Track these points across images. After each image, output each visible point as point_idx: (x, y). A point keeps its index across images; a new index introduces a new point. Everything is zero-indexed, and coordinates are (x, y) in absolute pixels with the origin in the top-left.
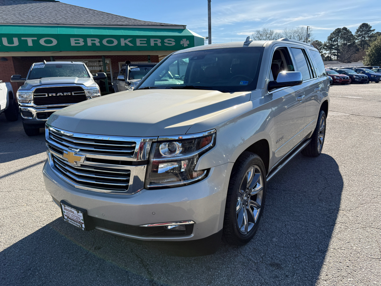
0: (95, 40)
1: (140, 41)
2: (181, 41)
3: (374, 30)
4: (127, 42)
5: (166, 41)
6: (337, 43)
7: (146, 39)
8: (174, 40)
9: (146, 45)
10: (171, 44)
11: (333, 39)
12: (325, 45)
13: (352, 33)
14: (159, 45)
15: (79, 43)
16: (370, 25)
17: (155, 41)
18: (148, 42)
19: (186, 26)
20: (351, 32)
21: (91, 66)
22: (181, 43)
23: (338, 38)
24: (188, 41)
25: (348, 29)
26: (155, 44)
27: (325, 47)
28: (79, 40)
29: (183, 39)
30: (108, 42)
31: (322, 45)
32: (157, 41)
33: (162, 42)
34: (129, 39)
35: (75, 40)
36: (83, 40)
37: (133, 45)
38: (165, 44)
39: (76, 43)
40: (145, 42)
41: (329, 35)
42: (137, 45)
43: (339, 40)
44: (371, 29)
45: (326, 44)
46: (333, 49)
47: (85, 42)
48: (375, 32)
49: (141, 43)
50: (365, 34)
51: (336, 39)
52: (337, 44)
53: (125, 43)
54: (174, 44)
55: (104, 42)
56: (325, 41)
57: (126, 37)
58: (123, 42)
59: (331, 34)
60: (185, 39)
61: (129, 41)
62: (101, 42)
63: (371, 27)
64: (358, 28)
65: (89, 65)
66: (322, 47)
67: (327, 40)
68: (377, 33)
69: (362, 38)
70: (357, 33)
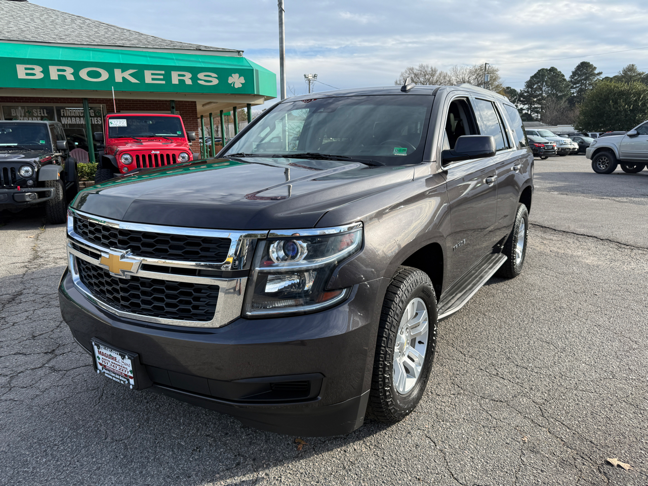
0: (64, 71)
1: (152, 74)
2: (230, 78)
3: (600, 74)
4: (126, 74)
5: (201, 76)
6: (541, 92)
7: (163, 72)
8: (217, 76)
9: (164, 82)
10: (211, 81)
11: (534, 85)
12: (521, 95)
13: (565, 78)
14: (187, 83)
15: (34, 75)
16: (594, 65)
17: (179, 75)
18: (168, 77)
19: (243, 52)
20: (563, 76)
21: (69, 116)
22: (230, 81)
23: (542, 84)
24: (242, 78)
25: (559, 70)
26: (179, 80)
27: (522, 99)
28: (33, 69)
29: (233, 75)
30: (90, 74)
31: (516, 95)
32: (184, 76)
33: (194, 79)
34: (131, 71)
35: (26, 69)
36: (41, 69)
37: (139, 82)
38: (199, 82)
39: (27, 74)
40: (162, 77)
41: (528, 79)
42: (146, 82)
43: (544, 88)
44: (596, 72)
45: (523, 93)
46: (534, 101)
47: (46, 72)
48: (603, 76)
49: (153, 79)
50: (586, 79)
51: (539, 86)
52: (541, 94)
53: (123, 78)
54: (215, 82)
55: (83, 74)
56: (522, 89)
57: (124, 67)
58: (119, 76)
59: (532, 77)
60: (237, 75)
61: (131, 75)
62: (76, 74)
63: (595, 68)
64: (574, 70)
65: (65, 115)
66: (516, 99)
67: (525, 87)
68: (606, 78)
69: (581, 85)
70: (573, 78)
